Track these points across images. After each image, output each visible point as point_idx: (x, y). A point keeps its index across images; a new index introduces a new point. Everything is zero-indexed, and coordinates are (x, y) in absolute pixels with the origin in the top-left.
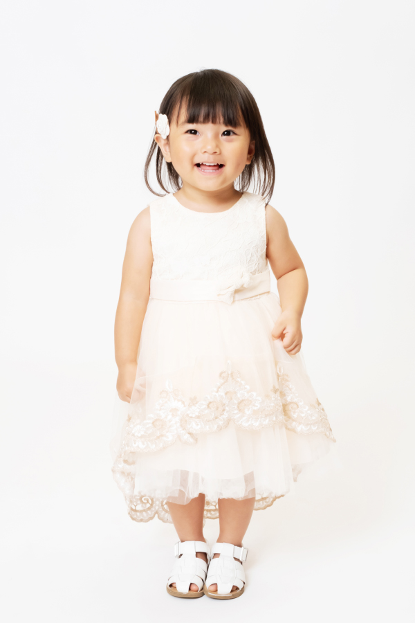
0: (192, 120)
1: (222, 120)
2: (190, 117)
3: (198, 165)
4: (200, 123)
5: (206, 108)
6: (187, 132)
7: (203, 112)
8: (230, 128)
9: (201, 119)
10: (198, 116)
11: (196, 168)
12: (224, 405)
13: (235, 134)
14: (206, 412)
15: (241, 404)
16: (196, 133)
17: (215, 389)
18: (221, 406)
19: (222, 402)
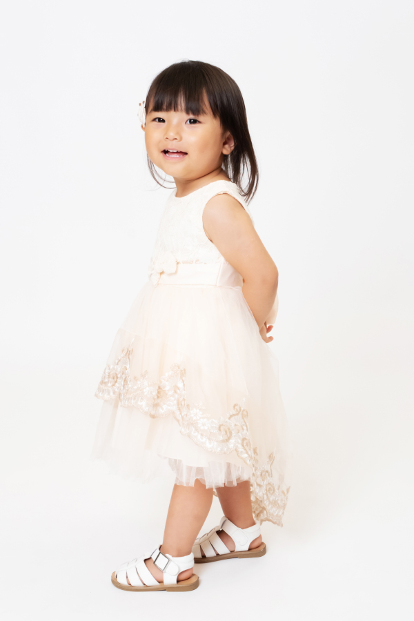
0: (157, 108)
1: (183, 105)
2: (155, 105)
3: (165, 152)
4: (164, 111)
5: (169, 97)
6: (154, 120)
7: (166, 100)
8: (191, 116)
9: (165, 107)
10: (162, 104)
11: (163, 154)
12: (117, 378)
13: (200, 122)
14: (106, 380)
15: (125, 380)
16: (163, 121)
17: (117, 361)
18: (115, 378)
19: (117, 375)
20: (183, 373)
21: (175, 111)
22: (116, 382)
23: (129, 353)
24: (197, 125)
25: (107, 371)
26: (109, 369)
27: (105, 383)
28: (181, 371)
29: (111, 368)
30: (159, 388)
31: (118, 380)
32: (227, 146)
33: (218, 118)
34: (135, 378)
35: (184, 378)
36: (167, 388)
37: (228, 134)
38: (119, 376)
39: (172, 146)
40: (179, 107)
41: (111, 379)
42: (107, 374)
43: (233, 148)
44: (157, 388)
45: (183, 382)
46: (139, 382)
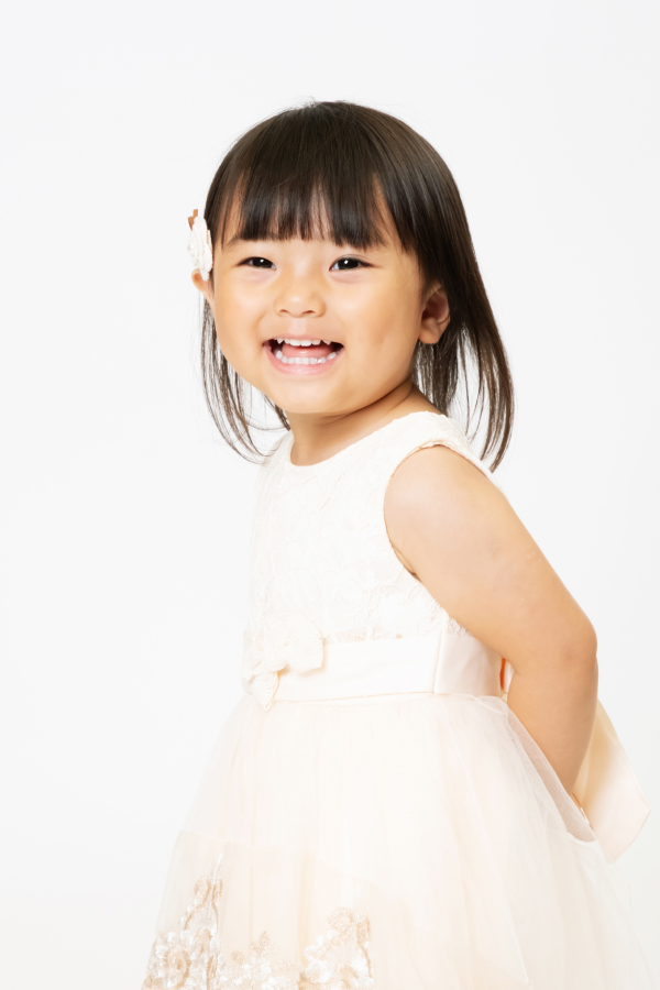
0: (254, 231)
1: (327, 227)
2: (248, 222)
3: (274, 345)
4: (273, 237)
5: (286, 201)
6: (245, 262)
7: (278, 210)
8: (348, 251)
9: (275, 227)
10: (266, 220)
11: (266, 351)
12: (189, 963)
13: (366, 265)
14: (161, 974)
15: (211, 968)
16: (267, 264)
17: (183, 919)
18: (184, 965)
19: (186, 955)
20: (363, 931)
21: (303, 237)
22: (186, 975)
23: (212, 892)
24: (359, 272)
25: (161, 948)
26: (166, 942)
27: (159, 982)
28: (359, 926)
29: (170, 939)
30: (303, 978)
31: (193, 970)
32: (431, 322)
33: (414, 252)
34: (235, 956)
35: (366, 945)
36: (325, 977)
37: (436, 288)
38: (193, 957)
39: (296, 330)
40: (316, 229)
41: (173, 970)
42: (161, 957)
43: (444, 327)
44: (298, 978)
45: (366, 955)
46: (246, 967)
